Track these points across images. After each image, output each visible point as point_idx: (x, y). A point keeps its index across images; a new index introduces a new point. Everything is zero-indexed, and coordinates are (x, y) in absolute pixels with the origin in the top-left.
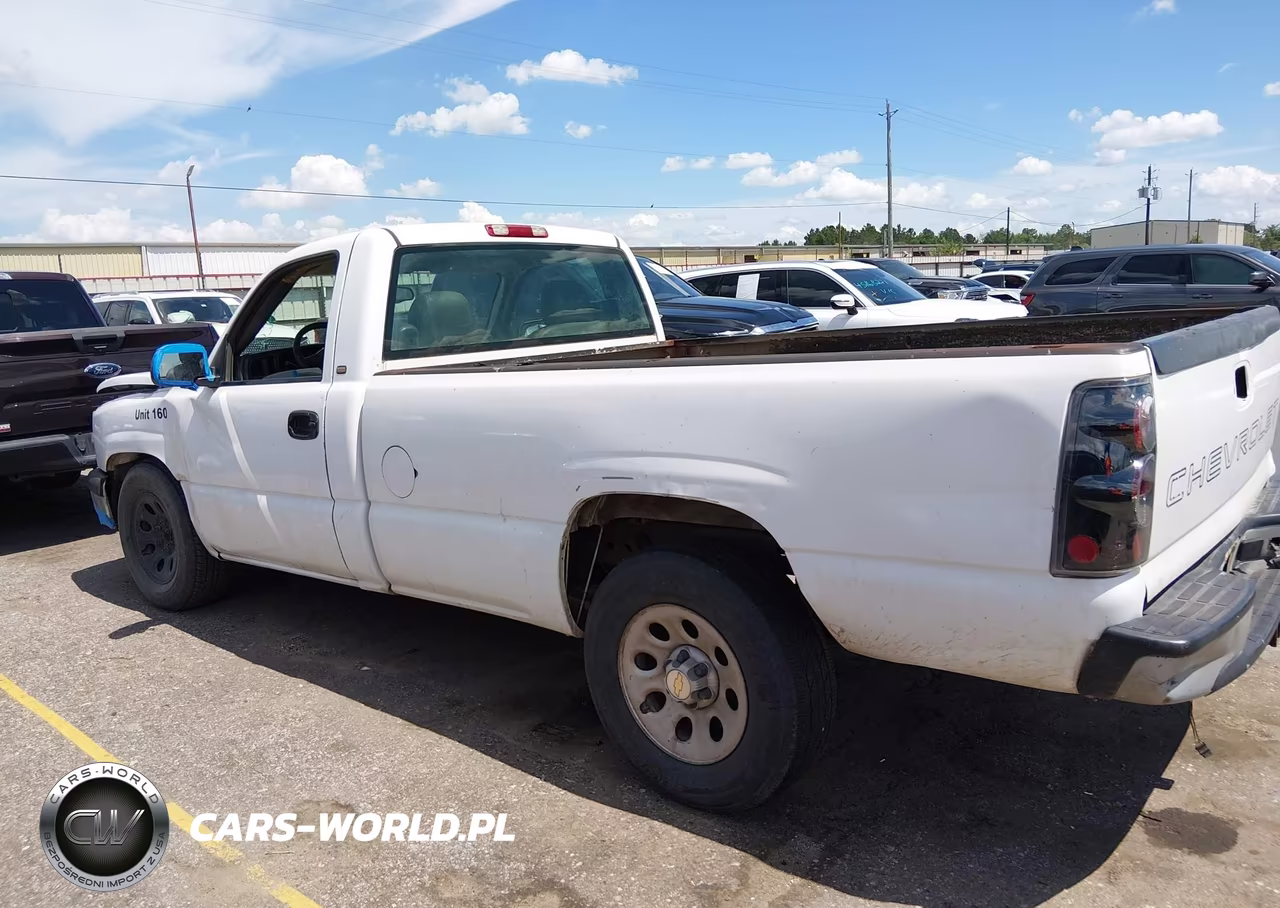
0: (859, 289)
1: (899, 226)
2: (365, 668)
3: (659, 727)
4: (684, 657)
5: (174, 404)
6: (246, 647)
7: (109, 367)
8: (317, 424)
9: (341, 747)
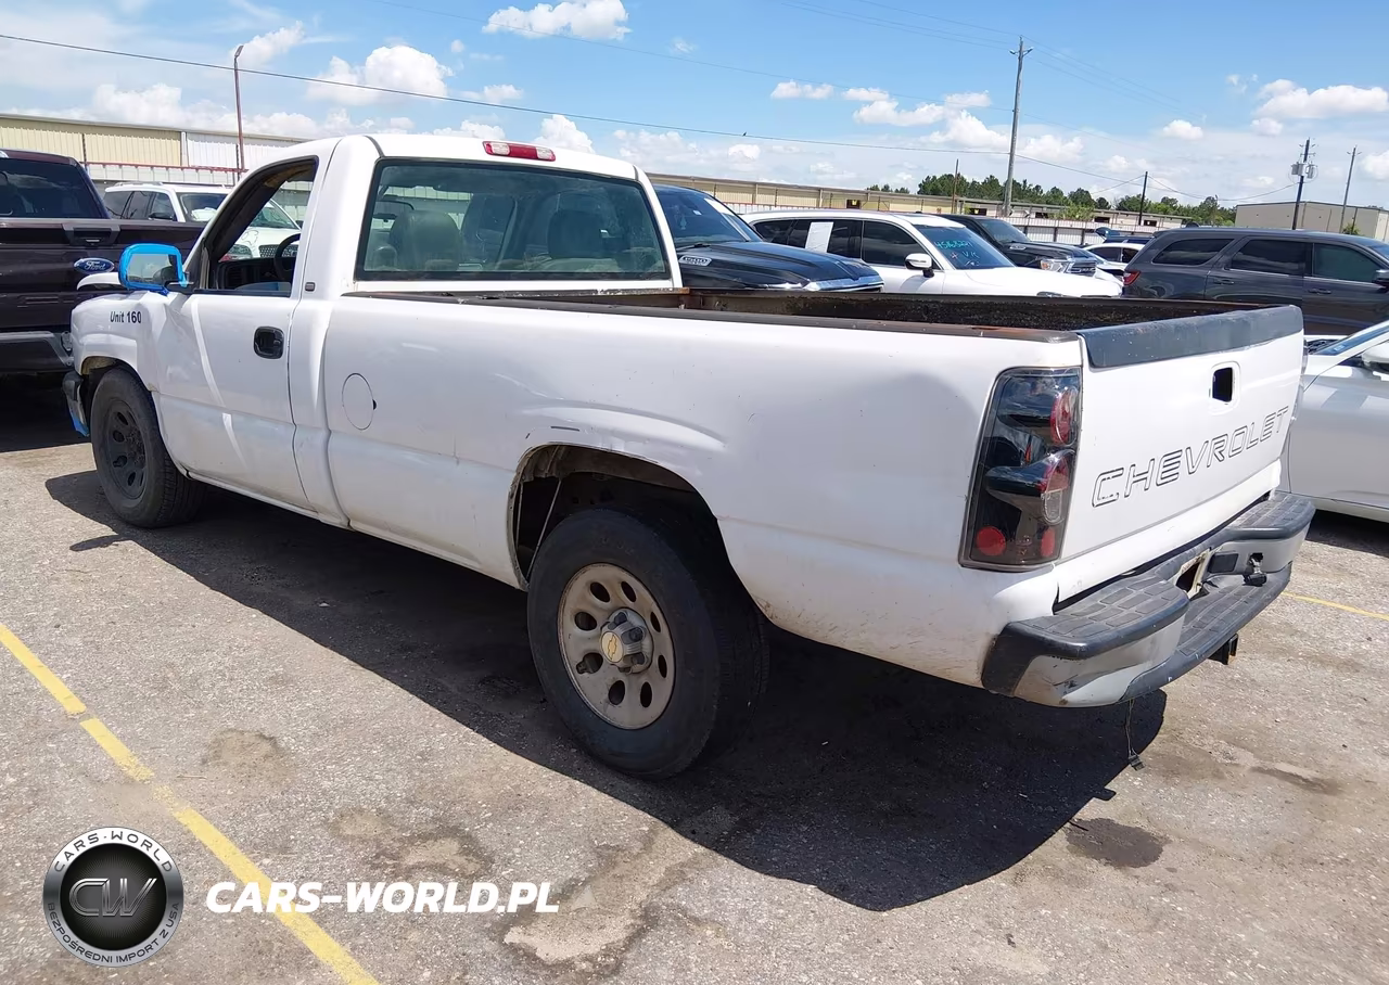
0: (938, 248)
1: (1025, 182)
2: (325, 605)
3: (594, 689)
4: (622, 620)
5: (149, 308)
6: (207, 571)
7: (102, 263)
8: (282, 343)
9: (280, 681)
